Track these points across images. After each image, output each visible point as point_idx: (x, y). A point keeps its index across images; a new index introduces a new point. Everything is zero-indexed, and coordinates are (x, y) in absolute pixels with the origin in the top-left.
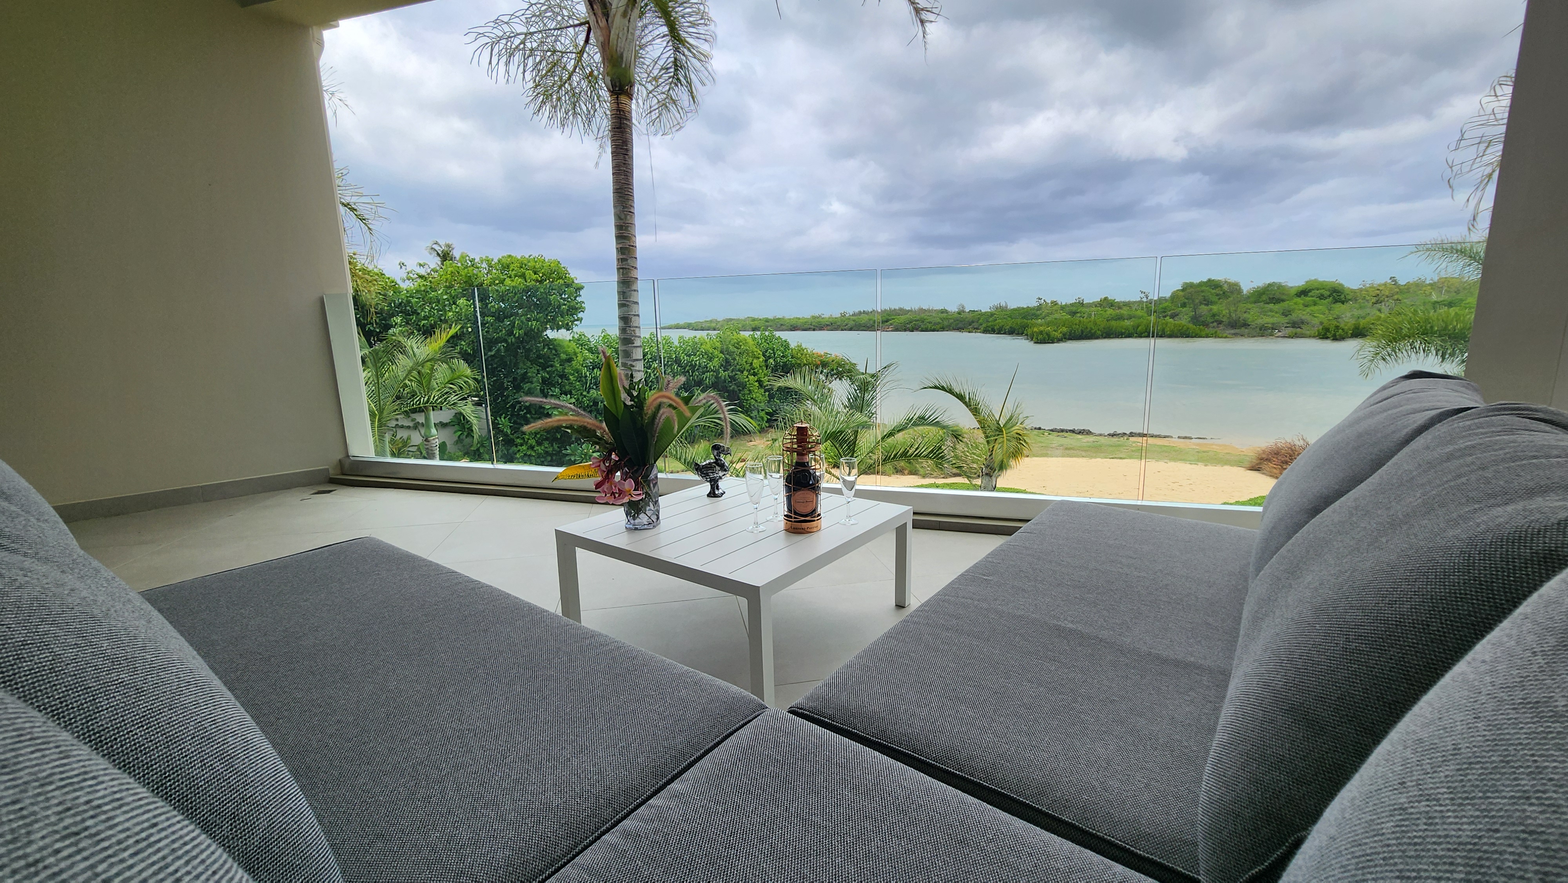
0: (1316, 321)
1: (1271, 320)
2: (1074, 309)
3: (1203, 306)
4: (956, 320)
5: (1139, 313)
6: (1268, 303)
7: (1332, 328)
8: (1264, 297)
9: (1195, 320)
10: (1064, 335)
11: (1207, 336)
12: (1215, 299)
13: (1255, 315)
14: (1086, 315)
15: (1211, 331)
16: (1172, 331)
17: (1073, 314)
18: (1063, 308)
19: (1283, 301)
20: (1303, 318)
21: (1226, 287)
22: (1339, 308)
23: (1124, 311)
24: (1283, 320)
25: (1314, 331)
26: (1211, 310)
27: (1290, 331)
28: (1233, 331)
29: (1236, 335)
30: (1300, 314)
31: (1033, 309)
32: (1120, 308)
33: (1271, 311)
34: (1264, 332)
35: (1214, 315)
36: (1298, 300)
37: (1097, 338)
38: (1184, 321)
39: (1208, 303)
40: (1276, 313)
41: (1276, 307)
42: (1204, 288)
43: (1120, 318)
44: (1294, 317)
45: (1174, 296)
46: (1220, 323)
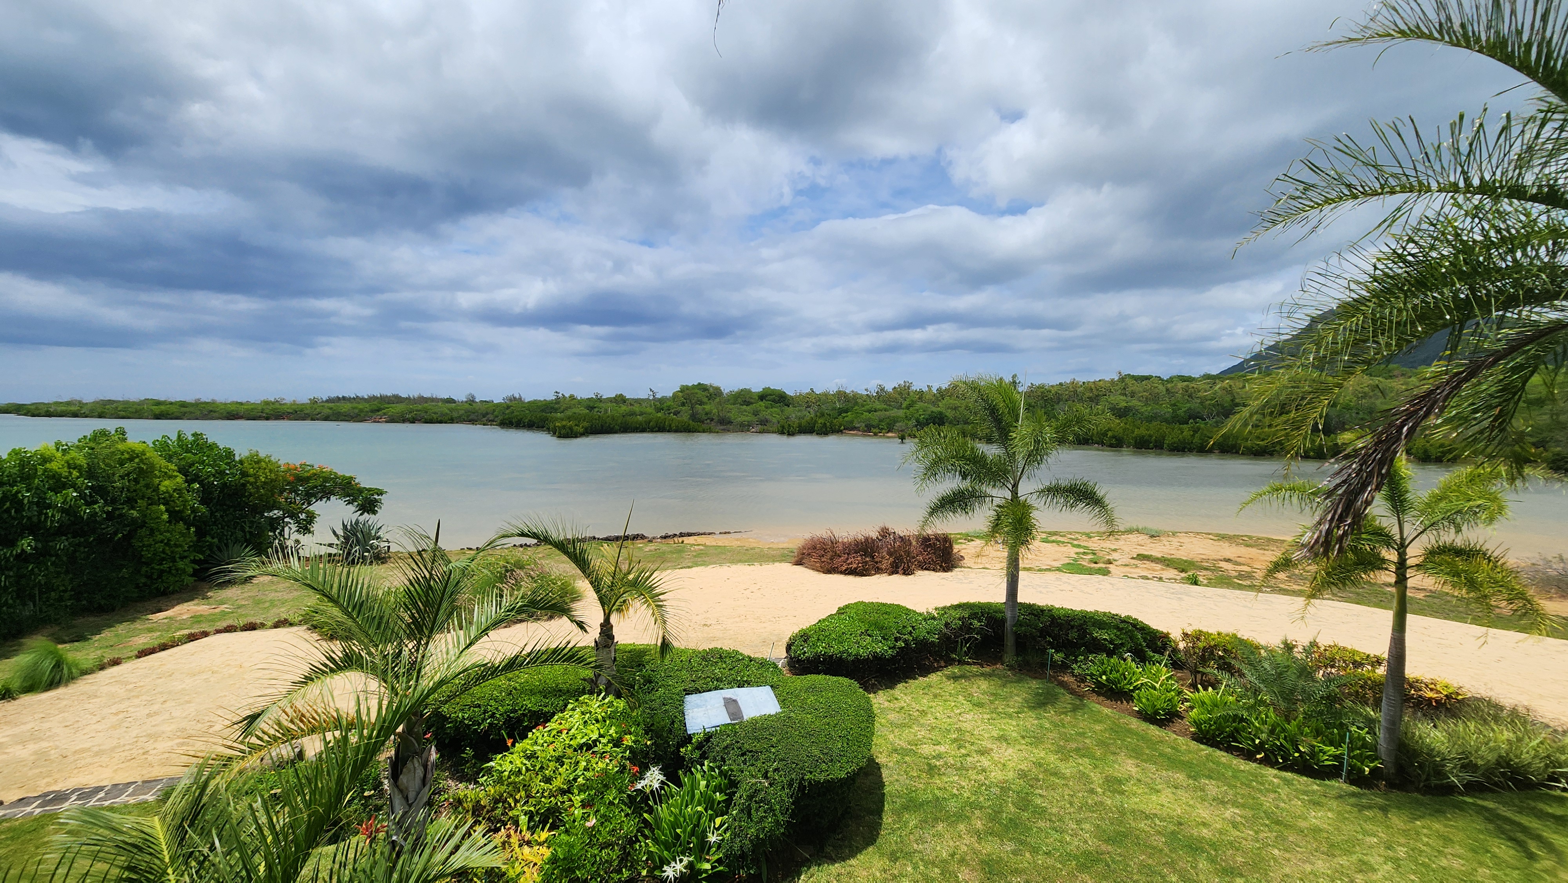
0: (775, 420)
1: (746, 419)
2: (591, 405)
3: (697, 406)
4: (467, 411)
5: (649, 410)
6: (742, 405)
7: (786, 426)
8: (740, 400)
9: (693, 417)
10: (586, 429)
11: (704, 432)
12: (705, 400)
13: (736, 414)
14: (603, 410)
15: (704, 426)
16: (677, 426)
17: (591, 408)
18: (580, 402)
19: (752, 403)
20: (766, 417)
21: (711, 390)
22: (789, 410)
23: (636, 408)
24: (755, 419)
25: (775, 429)
26: (704, 409)
27: (759, 427)
28: (722, 427)
29: (724, 430)
30: (765, 414)
31: (551, 402)
32: (631, 405)
33: (745, 411)
34: (744, 428)
35: (707, 414)
36: (761, 403)
37: (616, 432)
38: (685, 417)
39: (701, 403)
40: (749, 412)
41: (747, 408)
42: (696, 391)
43: (633, 414)
44: (761, 416)
45: (675, 395)
46: (712, 420)
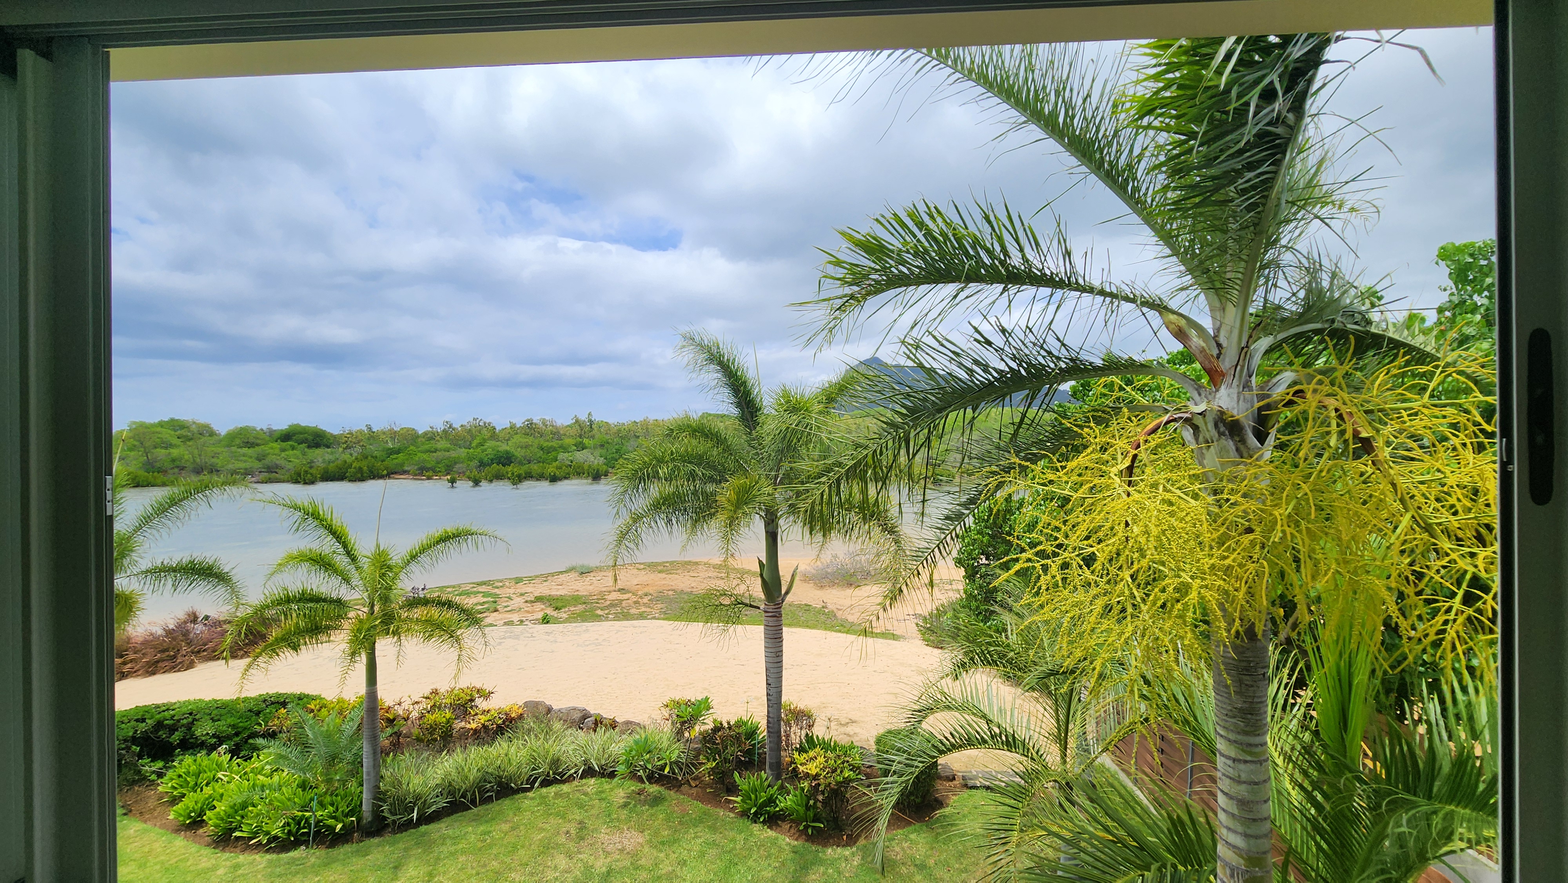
0: (291, 467)
1: (245, 465)
3: (159, 450)
6: (241, 447)
7: (304, 473)
8: (237, 441)
12: (174, 442)
13: (227, 459)
15: (171, 477)
19: (258, 445)
20: (278, 462)
21: (194, 428)
22: (312, 453)
24: (257, 465)
25: (291, 475)
26: (169, 454)
27: (262, 476)
30: (278, 458)
33: (244, 455)
34: (239, 477)
35: (173, 460)
36: (274, 444)
38: (134, 467)
39: (166, 446)
40: (251, 457)
41: (249, 452)
42: (159, 429)
44: (267, 461)
46: (182, 468)
